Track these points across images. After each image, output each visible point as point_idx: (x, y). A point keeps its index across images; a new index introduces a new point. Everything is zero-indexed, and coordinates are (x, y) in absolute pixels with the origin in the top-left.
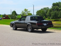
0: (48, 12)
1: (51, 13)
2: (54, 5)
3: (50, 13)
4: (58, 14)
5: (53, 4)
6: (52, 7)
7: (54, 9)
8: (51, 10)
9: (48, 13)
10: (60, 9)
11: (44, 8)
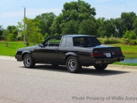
0: (54, 22)
1: (61, 25)
2: (67, 7)
3: (58, 27)
4: (78, 27)
5: (64, 6)
6: (63, 11)
7: (68, 16)
8: (60, 20)
9: (52, 25)
10: (81, 17)
11: (43, 15)
